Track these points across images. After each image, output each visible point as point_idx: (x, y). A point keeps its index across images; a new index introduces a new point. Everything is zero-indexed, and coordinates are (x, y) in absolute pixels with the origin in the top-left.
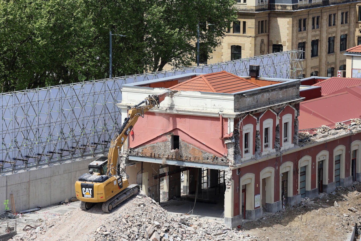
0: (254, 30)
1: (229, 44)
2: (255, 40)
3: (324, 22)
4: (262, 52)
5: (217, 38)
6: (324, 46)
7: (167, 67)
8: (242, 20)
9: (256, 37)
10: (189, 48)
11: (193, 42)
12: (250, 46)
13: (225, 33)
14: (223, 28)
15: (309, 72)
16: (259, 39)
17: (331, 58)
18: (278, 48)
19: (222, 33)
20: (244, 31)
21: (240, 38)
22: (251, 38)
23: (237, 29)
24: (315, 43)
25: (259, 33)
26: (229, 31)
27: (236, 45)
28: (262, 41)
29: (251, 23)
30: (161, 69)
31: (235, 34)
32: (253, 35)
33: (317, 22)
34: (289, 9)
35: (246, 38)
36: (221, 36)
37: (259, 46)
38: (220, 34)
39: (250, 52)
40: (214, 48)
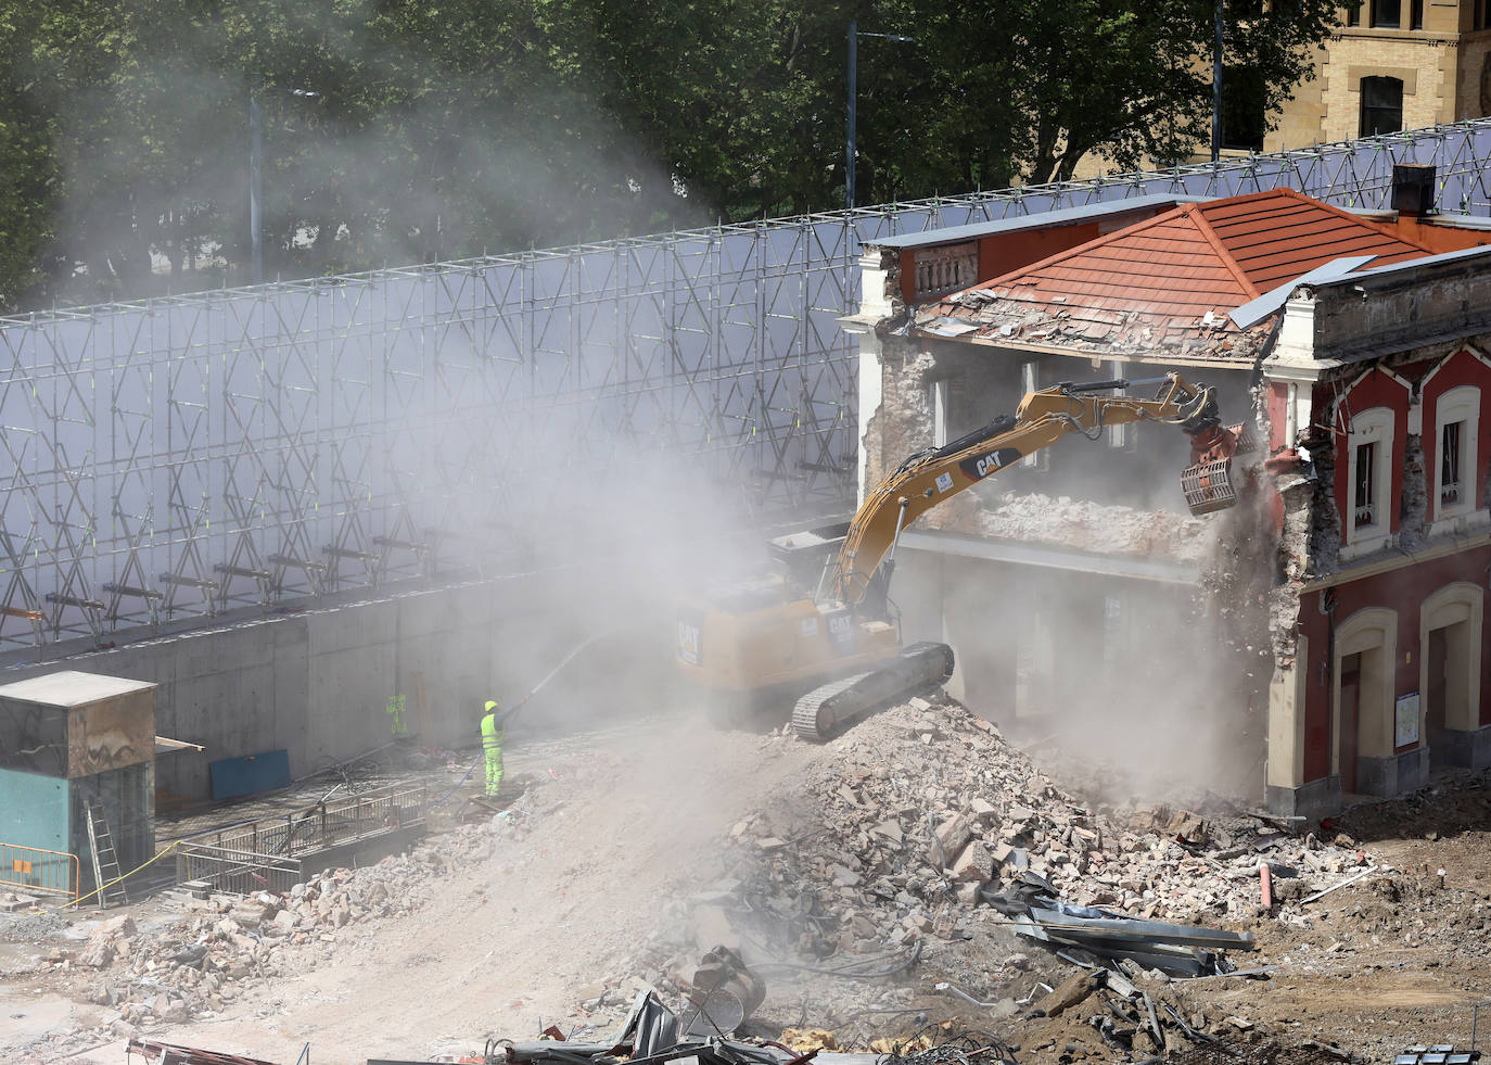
0: (1455, 12)
1: (1352, 71)
2: (1460, 55)
4: (1487, 106)
5: (1298, 50)
7: (1091, 166)
9: (1462, 44)
10: (1186, 87)
11: (1202, 68)
12: (1439, 78)
13: (1331, 27)
14: (1325, 8)
16: (1477, 52)
19: (1319, 27)
20: (1416, 22)
21: (1398, 46)
22: (1442, 48)
23: (1385, 12)
25: (1476, 27)
26: (1353, 19)
27: (1382, 74)
30: (1066, 173)
31: (1378, 30)
32: (1452, 32)
35: (1422, 49)
36: (1316, 38)
37: (1477, 81)
38: (1314, 31)
39: (1440, 102)
40: (1286, 89)
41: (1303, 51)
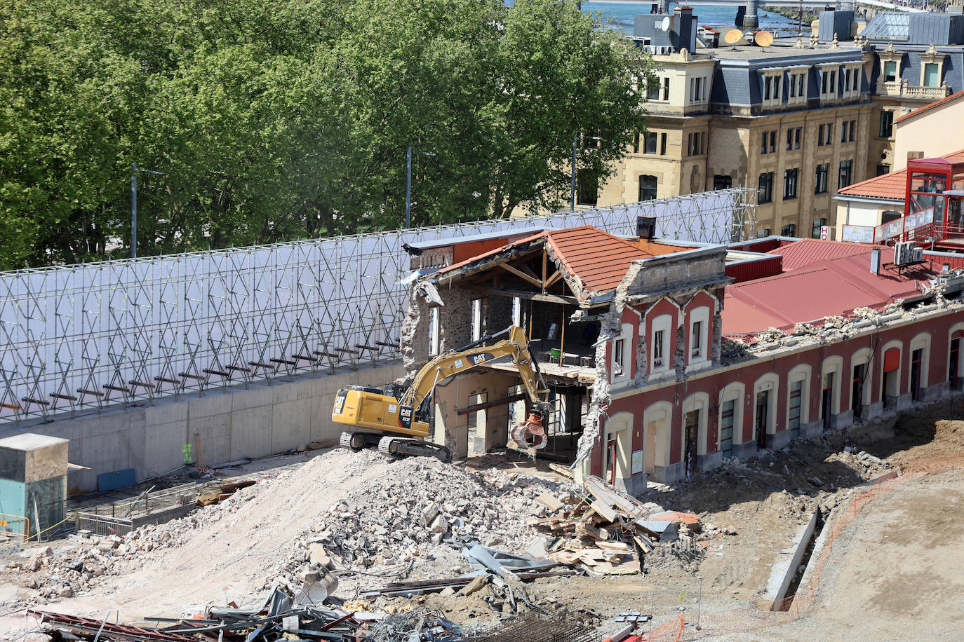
0: (680, 148)
1: (635, 172)
2: (682, 167)
3: (811, 137)
4: (694, 189)
5: (610, 163)
6: (808, 181)
7: (519, 212)
8: (659, 132)
9: (683, 162)
10: (561, 179)
11: (567, 169)
12: (673, 177)
13: (624, 153)
14: (622, 145)
15: (779, 225)
16: (689, 166)
17: (821, 202)
18: (722, 182)
19: (619, 153)
20: (663, 152)
21: (655, 162)
22: (674, 163)
23: (650, 147)
24: (792, 174)
25: (689, 155)
26: (636, 150)
27: (648, 175)
28: (695, 169)
29: (675, 138)
30: (507, 216)
31: (647, 155)
32: (680, 158)
33: (795, 138)
34: (746, 113)
35: (666, 164)
36: (618, 158)
37: (689, 178)
38: (617, 154)
39: (673, 187)
40: (604, 179)
41: (613, 164)
